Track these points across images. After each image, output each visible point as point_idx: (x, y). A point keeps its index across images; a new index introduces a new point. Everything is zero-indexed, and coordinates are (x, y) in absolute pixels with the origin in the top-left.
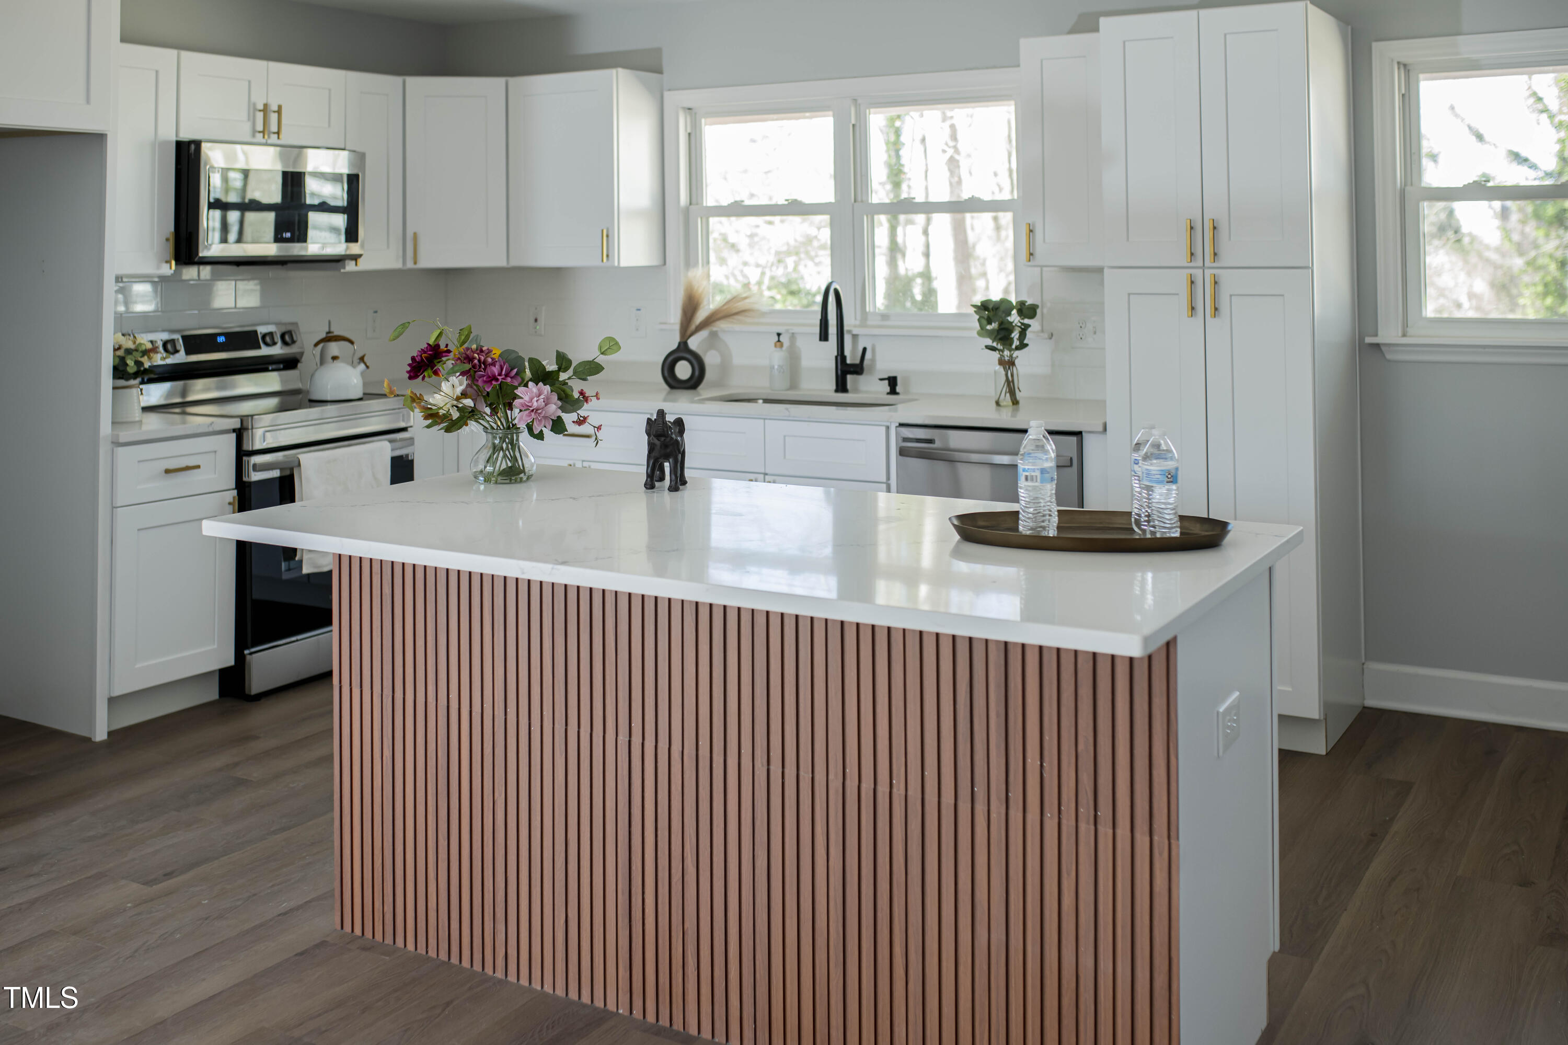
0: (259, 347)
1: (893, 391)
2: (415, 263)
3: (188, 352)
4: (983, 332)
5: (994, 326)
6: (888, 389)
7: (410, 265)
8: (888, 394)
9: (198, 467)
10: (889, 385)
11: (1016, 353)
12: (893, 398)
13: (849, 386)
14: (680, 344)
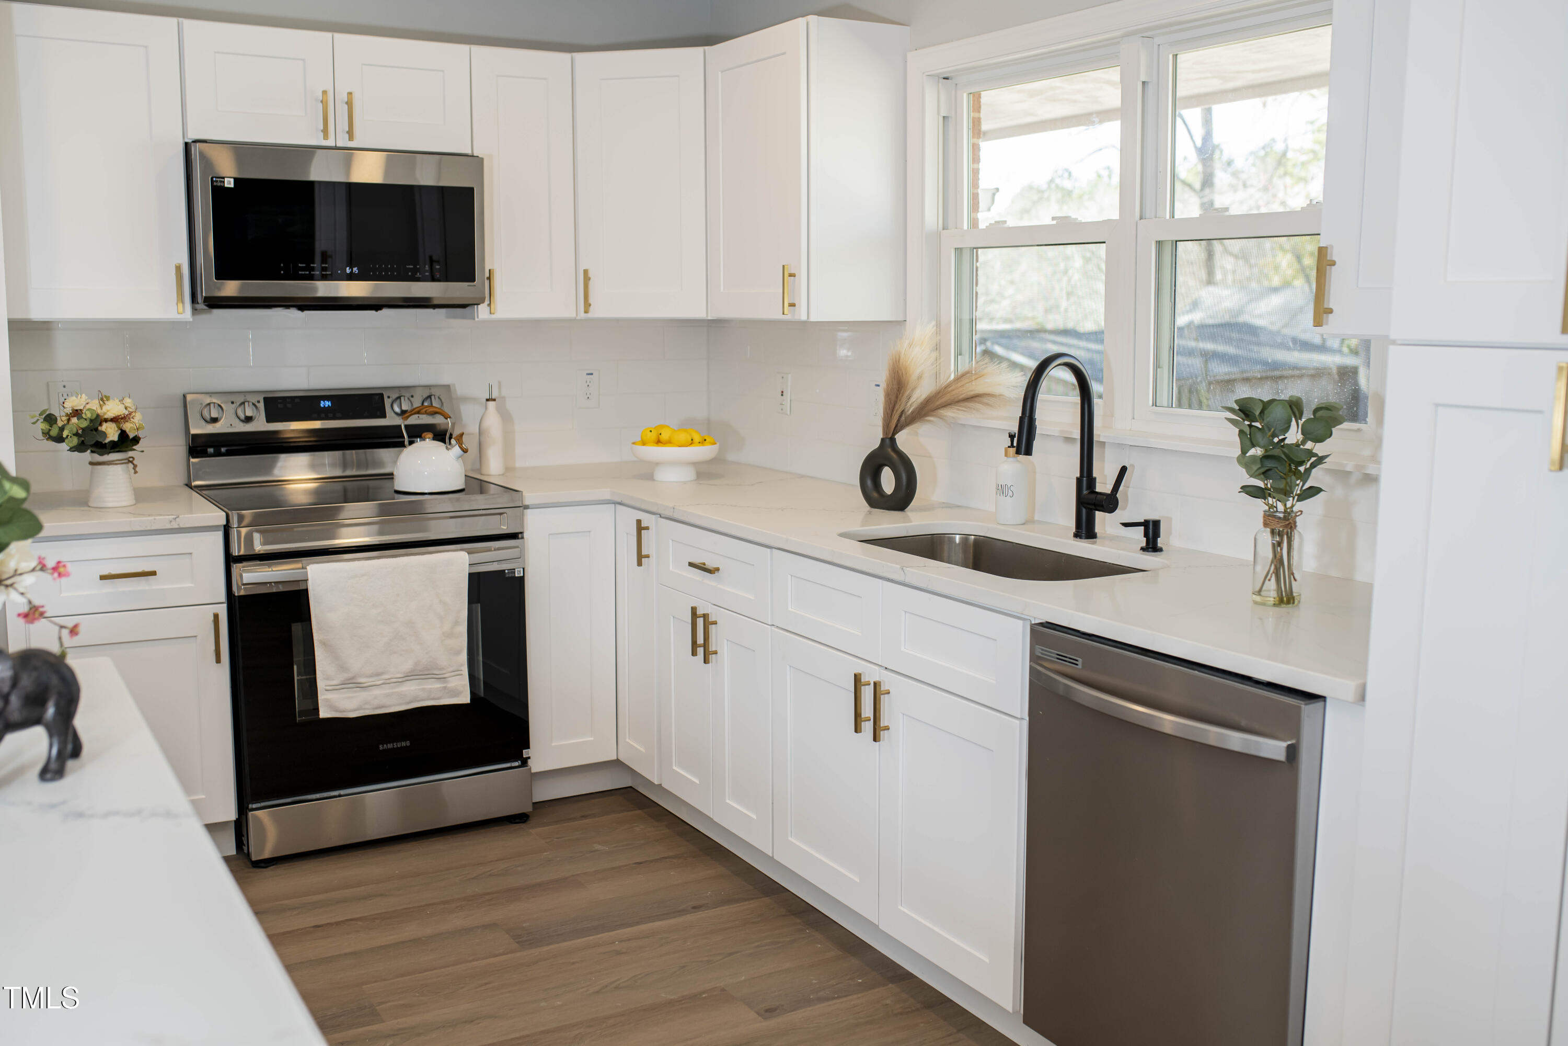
0: (383, 415)
1: (1152, 546)
2: (586, 312)
3: (269, 419)
4: (1243, 460)
5: (1257, 452)
6: (1143, 542)
7: (582, 315)
8: (1143, 549)
9: (153, 573)
10: (1146, 535)
11: (1298, 506)
12: (1149, 560)
13: (1098, 529)
14: (883, 440)
